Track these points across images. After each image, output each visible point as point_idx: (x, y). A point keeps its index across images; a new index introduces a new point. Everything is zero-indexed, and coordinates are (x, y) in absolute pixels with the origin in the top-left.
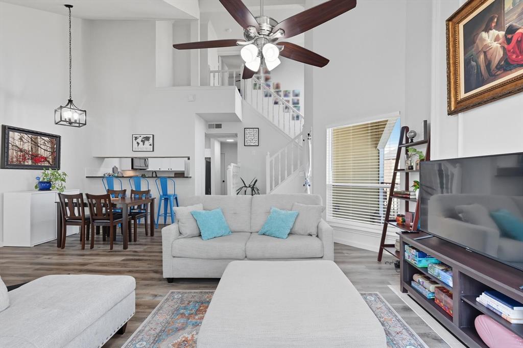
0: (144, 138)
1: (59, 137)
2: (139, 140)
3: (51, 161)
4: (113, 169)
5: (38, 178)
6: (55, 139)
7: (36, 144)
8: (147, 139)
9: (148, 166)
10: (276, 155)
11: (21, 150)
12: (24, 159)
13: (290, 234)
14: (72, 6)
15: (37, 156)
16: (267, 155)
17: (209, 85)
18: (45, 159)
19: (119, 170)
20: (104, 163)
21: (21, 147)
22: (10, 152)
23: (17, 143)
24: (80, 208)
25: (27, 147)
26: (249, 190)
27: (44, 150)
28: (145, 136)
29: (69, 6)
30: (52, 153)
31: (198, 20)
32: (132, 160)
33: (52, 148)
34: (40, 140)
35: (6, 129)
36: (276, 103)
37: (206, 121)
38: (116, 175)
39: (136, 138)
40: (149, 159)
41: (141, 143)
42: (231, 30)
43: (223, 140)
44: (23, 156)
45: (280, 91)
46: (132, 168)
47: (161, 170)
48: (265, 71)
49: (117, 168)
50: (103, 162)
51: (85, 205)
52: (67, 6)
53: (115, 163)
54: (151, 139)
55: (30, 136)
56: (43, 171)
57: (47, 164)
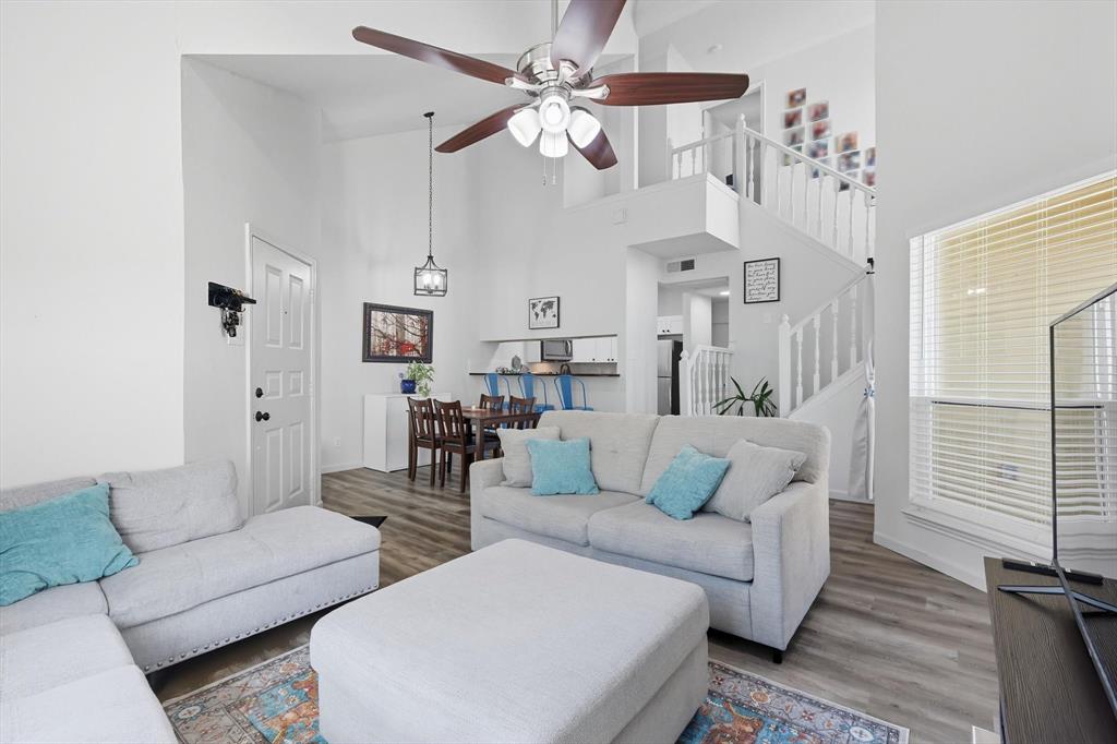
0: (545, 304)
1: (432, 313)
2: (538, 309)
3: (420, 349)
4: (513, 360)
5: (401, 375)
6: (426, 316)
7: (402, 327)
8: (549, 305)
9: (571, 355)
10: (806, 321)
11: (385, 337)
12: (388, 347)
13: (701, 511)
14: (432, 114)
15: (402, 343)
16: (781, 321)
17: (671, 178)
18: (414, 347)
19: (522, 363)
20: (497, 353)
21: (384, 331)
22: (372, 338)
23: (380, 326)
24: (436, 422)
25: (391, 331)
26: (750, 406)
27: (412, 337)
28: (546, 300)
29: (429, 115)
30: (423, 337)
31: (633, 55)
32: (542, 343)
33: (422, 330)
34: (408, 320)
35: (369, 308)
36: (844, 187)
37: (662, 258)
38: (517, 372)
39: (534, 306)
40: (574, 341)
41: (541, 314)
42: (720, 47)
43: (713, 293)
44: (388, 343)
45: (857, 153)
46: (542, 359)
47: (596, 361)
48: (812, 114)
49: (519, 360)
50: (495, 350)
51: (434, 417)
52: (426, 115)
53: (517, 350)
54: (555, 305)
55: (395, 315)
56: (407, 365)
57: (415, 355)
